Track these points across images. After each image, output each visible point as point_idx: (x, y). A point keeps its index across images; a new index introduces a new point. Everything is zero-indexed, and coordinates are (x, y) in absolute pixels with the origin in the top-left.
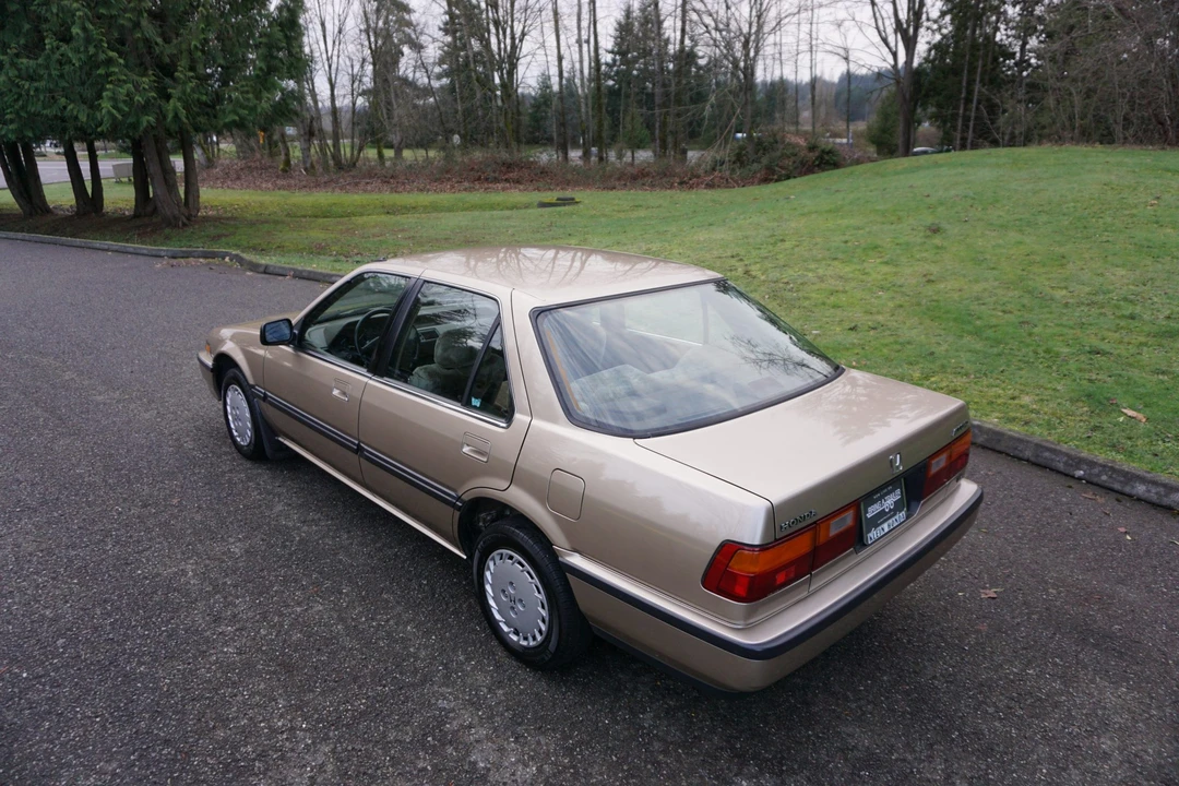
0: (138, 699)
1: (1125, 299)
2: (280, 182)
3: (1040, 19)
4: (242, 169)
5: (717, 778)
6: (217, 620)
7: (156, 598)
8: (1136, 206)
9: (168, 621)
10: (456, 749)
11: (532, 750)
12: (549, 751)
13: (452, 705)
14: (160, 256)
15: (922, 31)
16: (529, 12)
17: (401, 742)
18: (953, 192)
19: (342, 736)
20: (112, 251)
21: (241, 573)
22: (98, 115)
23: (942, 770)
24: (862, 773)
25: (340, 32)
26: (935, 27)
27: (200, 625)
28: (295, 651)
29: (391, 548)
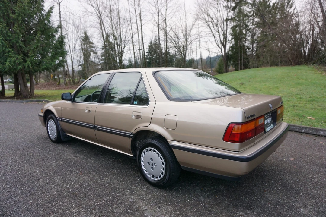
0: (20, 208)
1: (297, 94)
2: (57, 88)
3: (256, 40)
4: (46, 85)
5: (231, 213)
6: (48, 183)
7: (26, 179)
8: (292, 76)
9: (30, 185)
10: (139, 213)
11: (166, 211)
12: (171, 210)
13: (135, 200)
14: (23, 102)
15: (227, 43)
16: (126, 41)
17: (119, 212)
18: (244, 76)
19: (97, 212)
20: (8, 102)
21: (55, 171)
22: (5, 66)
23: (302, 204)
24: (277, 207)
25: (74, 48)
26: (230, 42)
27: (42, 185)
28: (77, 190)
29: (105, 161)
